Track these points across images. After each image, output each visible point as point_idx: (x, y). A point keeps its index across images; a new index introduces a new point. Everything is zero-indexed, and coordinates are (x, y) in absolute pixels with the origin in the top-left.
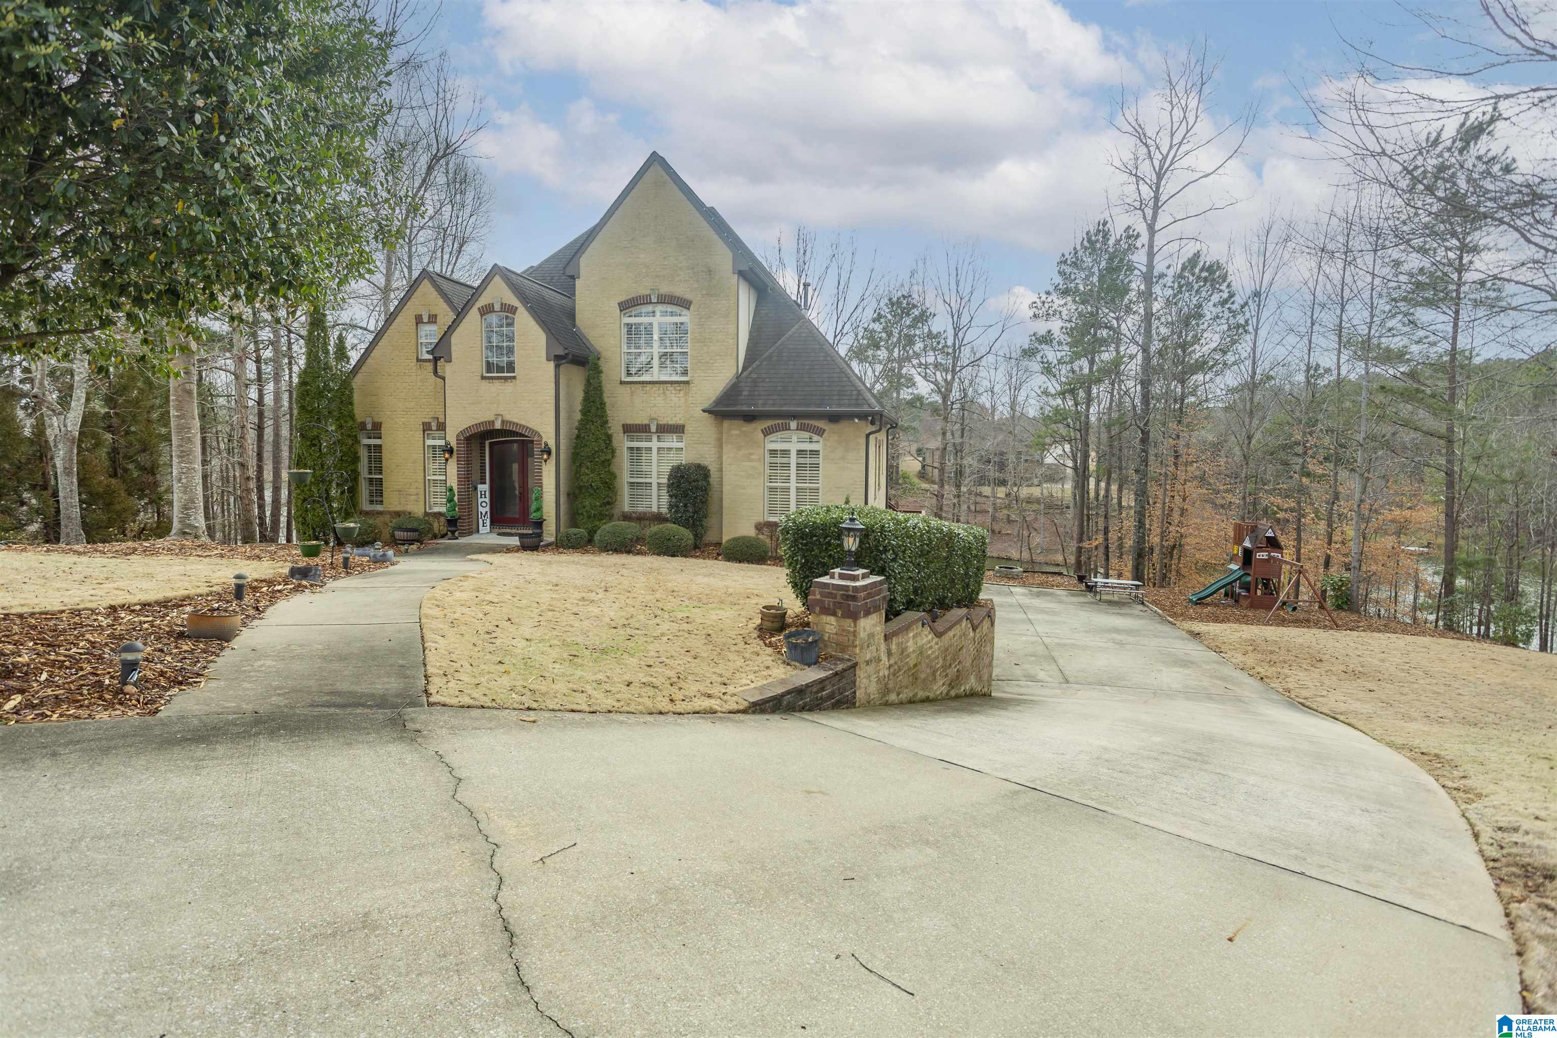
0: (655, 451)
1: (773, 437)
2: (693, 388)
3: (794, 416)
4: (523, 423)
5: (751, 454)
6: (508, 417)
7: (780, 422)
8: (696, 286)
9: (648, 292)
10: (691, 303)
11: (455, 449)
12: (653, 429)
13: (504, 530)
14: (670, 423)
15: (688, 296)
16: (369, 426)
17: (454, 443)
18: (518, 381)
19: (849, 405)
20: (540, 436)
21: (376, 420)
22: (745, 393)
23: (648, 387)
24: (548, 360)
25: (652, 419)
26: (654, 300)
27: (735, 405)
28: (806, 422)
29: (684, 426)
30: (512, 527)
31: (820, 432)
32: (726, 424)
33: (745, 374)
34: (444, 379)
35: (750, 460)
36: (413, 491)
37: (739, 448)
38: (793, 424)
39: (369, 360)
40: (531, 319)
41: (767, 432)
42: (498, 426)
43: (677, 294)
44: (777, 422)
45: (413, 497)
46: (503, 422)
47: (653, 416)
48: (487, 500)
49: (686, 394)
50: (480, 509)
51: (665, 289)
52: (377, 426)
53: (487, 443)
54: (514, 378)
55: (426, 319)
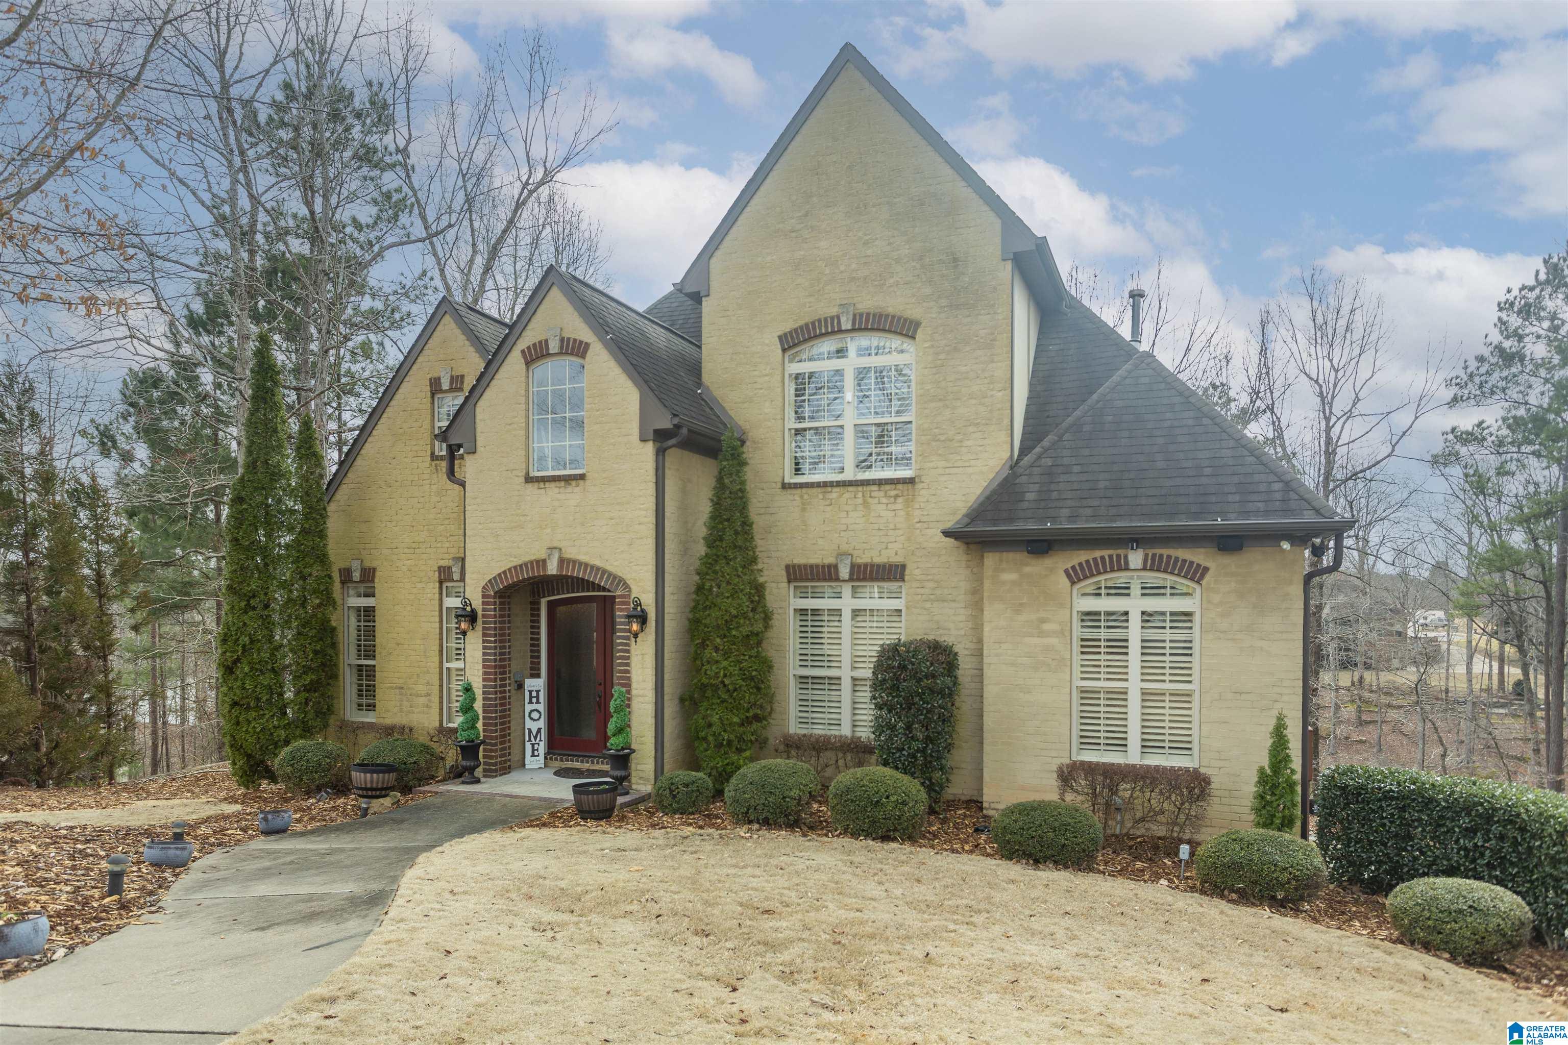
0: (847, 615)
1: (1088, 585)
2: (923, 493)
3: (1136, 540)
4: (598, 563)
5: (1043, 621)
6: (571, 553)
7: (1106, 553)
8: (928, 290)
9: (834, 311)
10: (917, 324)
11: (480, 613)
12: (844, 572)
13: (569, 764)
14: (877, 560)
15: (913, 312)
16: (356, 576)
17: (477, 602)
18: (588, 482)
19: (1267, 513)
20: (627, 587)
21: (367, 564)
22: (1030, 496)
23: (835, 493)
24: (643, 440)
25: (841, 555)
26: (846, 325)
27: (1011, 520)
28: (1165, 552)
29: (904, 567)
30: (583, 758)
31: (1197, 574)
32: (991, 559)
33: (1027, 460)
34: (463, 484)
35: (1042, 634)
36: (421, 689)
37: (1018, 609)
38: (1136, 558)
39: (359, 461)
40: (612, 364)
41: (1075, 576)
42: (552, 569)
43: (891, 310)
44: (1098, 554)
45: (422, 700)
46: (562, 561)
47: (844, 547)
48: (541, 707)
49: (908, 503)
50: (529, 724)
51: (868, 302)
52: (369, 575)
53: (544, 602)
54: (582, 477)
55: (445, 386)
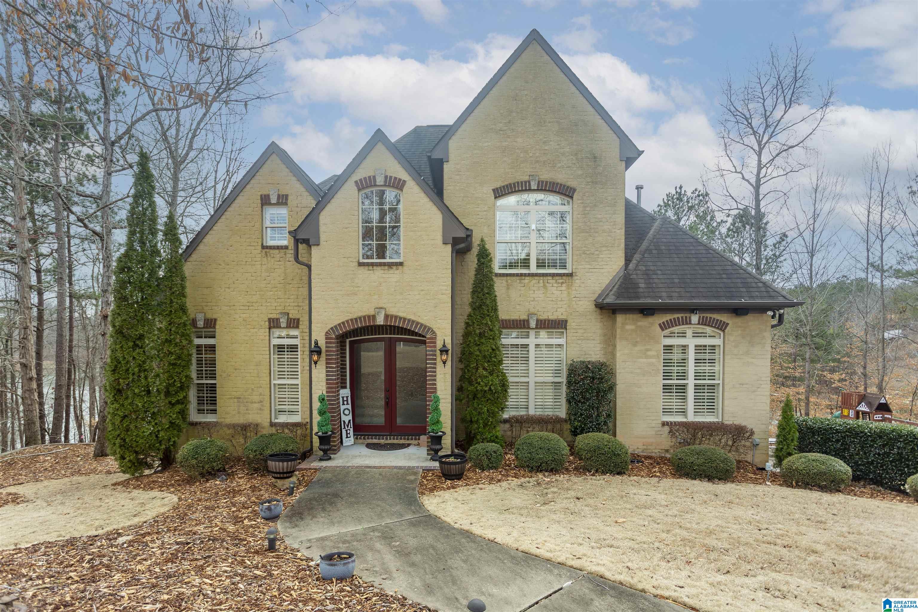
0: (532, 348)
1: (667, 332)
2: (577, 281)
3: (693, 310)
4: (412, 317)
5: (648, 350)
6: (393, 311)
7: (680, 316)
8: (580, 172)
9: (526, 178)
10: (574, 190)
11: (324, 349)
12: (533, 324)
13: (370, 441)
14: (551, 318)
15: (572, 183)
16: (201, 324)
17: (322, 343)
18: (405, 268)
19: (762, 297)
20: (434, 332)
21: (209, 316)
22: (642, 285)
23: (527, 280)
24: (445, 243)
25: (530, 315)
26: (534, 186)
27: (638, 298)
28: (709, 315)
29: (566, 321)
30: (379, 436)
31: (722, 327)
32: (620, 318)
33: (631, 266)
34: (309, 267)
35: (647, 357)
36: (256, 398)
37: (635, 344)
38: (695, 318)
39: (201, 247)
40: (423, 195)
41: (663, 327)
42: (380, 321)
43: (559, 181)
44: (676, 316)
45: (256, 405)
46: (387, 316)
47: (532, 310)
48: (349, 407)
49: (569, 287)
50: (344, 418)
51: (546, 175)
52: (211, 323)
53: (348, 340)
54: (401, 264)
55: (274, 200)
